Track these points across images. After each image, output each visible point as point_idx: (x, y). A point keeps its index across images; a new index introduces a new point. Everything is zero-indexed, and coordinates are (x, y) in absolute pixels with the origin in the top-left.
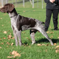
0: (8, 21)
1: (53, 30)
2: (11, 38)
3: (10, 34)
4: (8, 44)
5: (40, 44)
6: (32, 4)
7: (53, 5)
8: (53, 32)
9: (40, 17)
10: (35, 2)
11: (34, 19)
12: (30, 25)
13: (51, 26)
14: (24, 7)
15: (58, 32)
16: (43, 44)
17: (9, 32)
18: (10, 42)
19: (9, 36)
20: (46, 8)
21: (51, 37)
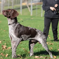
0: (3, 30)
1: (52, 41)
2: (6, 48)
3: (5, 44)
4: (2, 55)
5: (38, 57)
6: (30, 11)
7: (53, 13)
8: (53, 44)
9: (38, 26)
10: (33, 9)
11: (35, 29)
12: (30, 35)
13: (51, 37)
14: (21, 15)
15: (58, 43)
16: (41, 56)
17: (4, 42)
18: (4, 53)
19: (4, 46)
20: (44, 16)
21: (51, 49)
